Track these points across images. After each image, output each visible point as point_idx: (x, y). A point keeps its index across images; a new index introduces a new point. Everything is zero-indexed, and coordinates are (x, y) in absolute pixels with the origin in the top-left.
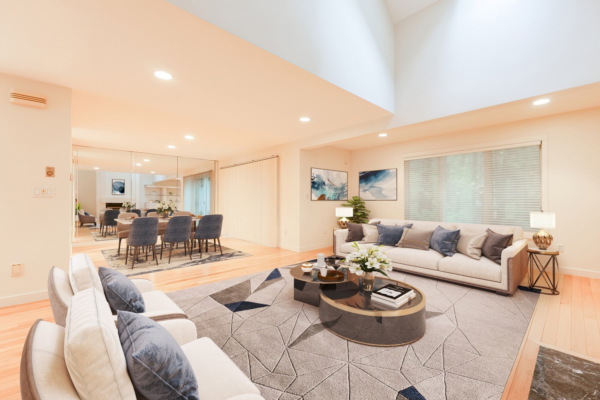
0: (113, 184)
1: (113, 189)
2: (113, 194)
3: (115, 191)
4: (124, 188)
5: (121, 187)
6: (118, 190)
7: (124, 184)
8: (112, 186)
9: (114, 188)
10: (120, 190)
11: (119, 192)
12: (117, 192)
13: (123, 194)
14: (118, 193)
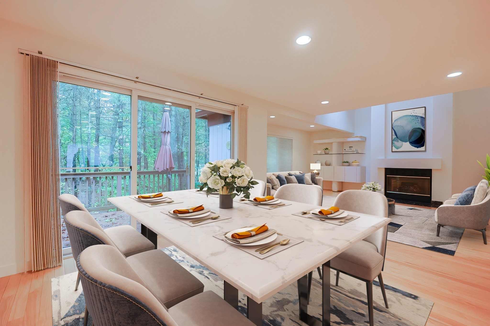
0: (394, 125)
1: (394, 137)
2: (394, 149)
3: (398, 143)
4: (423, 132)
5: (414, 131)
6: (408, 138)
7: (423, 119)
8: (392, 128)
9: (396, 135)
10: (413, 139)
11: (408, 143)
12: (404, 143)
13: (423, 149)
14: (407, 146)
